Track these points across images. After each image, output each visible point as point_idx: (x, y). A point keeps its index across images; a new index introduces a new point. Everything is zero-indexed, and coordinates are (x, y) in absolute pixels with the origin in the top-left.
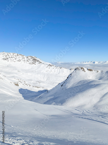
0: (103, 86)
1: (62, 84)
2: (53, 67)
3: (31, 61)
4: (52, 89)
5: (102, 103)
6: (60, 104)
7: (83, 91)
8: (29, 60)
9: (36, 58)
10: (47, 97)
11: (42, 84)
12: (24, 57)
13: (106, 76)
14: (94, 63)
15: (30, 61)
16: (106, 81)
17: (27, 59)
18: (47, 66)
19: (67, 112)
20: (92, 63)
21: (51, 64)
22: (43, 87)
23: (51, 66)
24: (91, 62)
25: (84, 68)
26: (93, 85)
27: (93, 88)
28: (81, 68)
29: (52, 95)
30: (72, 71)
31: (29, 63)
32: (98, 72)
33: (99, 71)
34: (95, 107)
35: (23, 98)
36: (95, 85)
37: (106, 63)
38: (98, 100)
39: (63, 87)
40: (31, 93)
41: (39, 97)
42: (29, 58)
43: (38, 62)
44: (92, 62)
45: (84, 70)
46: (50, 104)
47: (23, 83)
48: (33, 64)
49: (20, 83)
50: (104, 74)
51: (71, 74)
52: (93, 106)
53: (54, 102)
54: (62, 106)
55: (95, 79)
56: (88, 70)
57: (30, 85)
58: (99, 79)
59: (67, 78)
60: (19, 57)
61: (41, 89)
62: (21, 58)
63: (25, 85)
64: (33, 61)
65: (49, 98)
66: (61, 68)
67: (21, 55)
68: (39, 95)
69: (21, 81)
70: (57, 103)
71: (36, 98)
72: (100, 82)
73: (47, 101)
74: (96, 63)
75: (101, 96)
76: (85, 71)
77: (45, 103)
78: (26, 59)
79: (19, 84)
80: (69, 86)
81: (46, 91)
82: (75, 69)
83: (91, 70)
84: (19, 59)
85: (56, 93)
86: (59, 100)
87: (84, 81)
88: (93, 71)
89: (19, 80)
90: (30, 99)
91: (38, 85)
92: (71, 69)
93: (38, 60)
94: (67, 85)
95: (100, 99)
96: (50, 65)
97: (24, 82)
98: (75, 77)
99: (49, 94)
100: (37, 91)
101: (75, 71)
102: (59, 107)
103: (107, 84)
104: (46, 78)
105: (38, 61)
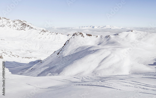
0: (102, 51)
1: (58, 52)
2: (47, 33)
3: (19, 26)
4: (47, 59)
5: (101, 68)
6: (57, 74)
7: (81, 57)
8: (16, 25)
9: (25, 23)
10: (41, 68)
11: (33, 54)
12: (9, 21)
13: (105, 41)
14: (93, 27)
15: (17, 27)
16: (105, 46)
17: (14, 23)
18: (40, 31)
19: (66, 81)
20: (91, 28)
21: (45, 30)
22: (35, 58)
23: (45, 32)
24: (90, 26)
25: (83, 33)
26: (92, 51)
27: (92, 54)
28: (80, 34)
29: (47, 66)
30: (70, 37)
31: (16, 28)
32: (97, 36)
33: (99, 36)
34: (93, 73)
35: (10, 73)
36: (94, 51)
37: (105, 28)
38: (97, 65)
39: (59, 55)
40: (21, 65)
41: (30, 69)
42: (16, 22)
43: (28, 28)
44: (92, 26)
45: (82, 35)
46: (45, 75)
47: (9, 55)
48: (22, 29)
49: (5, 55)
50: (103, 39)
51: (68, 41)
52: (92, 71)
53: (50, 73)
54: (59, 75)
55: (95, 44)
56: (87, 35)
57: (19, 56)
58: (98, 45)
59: (65, 45)
60: (3, 21)
61: (33, 60)
62: (5, 23)
63: (11, 56)
64: (22, 26)
65: (43, 69)
66: (57, 34)
67: (5, 18)
68: (31, 67)
69: (6, 52)
70: (53, 74)
71: (27, 71)
72: (99, 47)
73: (41, 73)
74: (95, 28)
75: (100, 61)
76: (84, 37)
77: (39, 75)
78: (12, 23)
79: (3, 56)
80: (66, 53)
81: (39, 61)
82: (73, 35)
83: (90, 35)
84: (2, 23)
85: (51, 63)
86: (55, 70)
87: (83, 47)
88: (92, 36)
89: (3, 51)
90: (20, 73)
91: (29, 55)
92: (68, 35)
93: (28, 24)
94: (64, 52)
95: (99, 64)
96: (43, 30)
97: (10, 53)
98: (73, 43)
99: (43, 65)
100: (28, 62)
101: (73, 36)
102: (56, 77)
103: (105, 49)
104: (39, 47)
105: (28, 26)
